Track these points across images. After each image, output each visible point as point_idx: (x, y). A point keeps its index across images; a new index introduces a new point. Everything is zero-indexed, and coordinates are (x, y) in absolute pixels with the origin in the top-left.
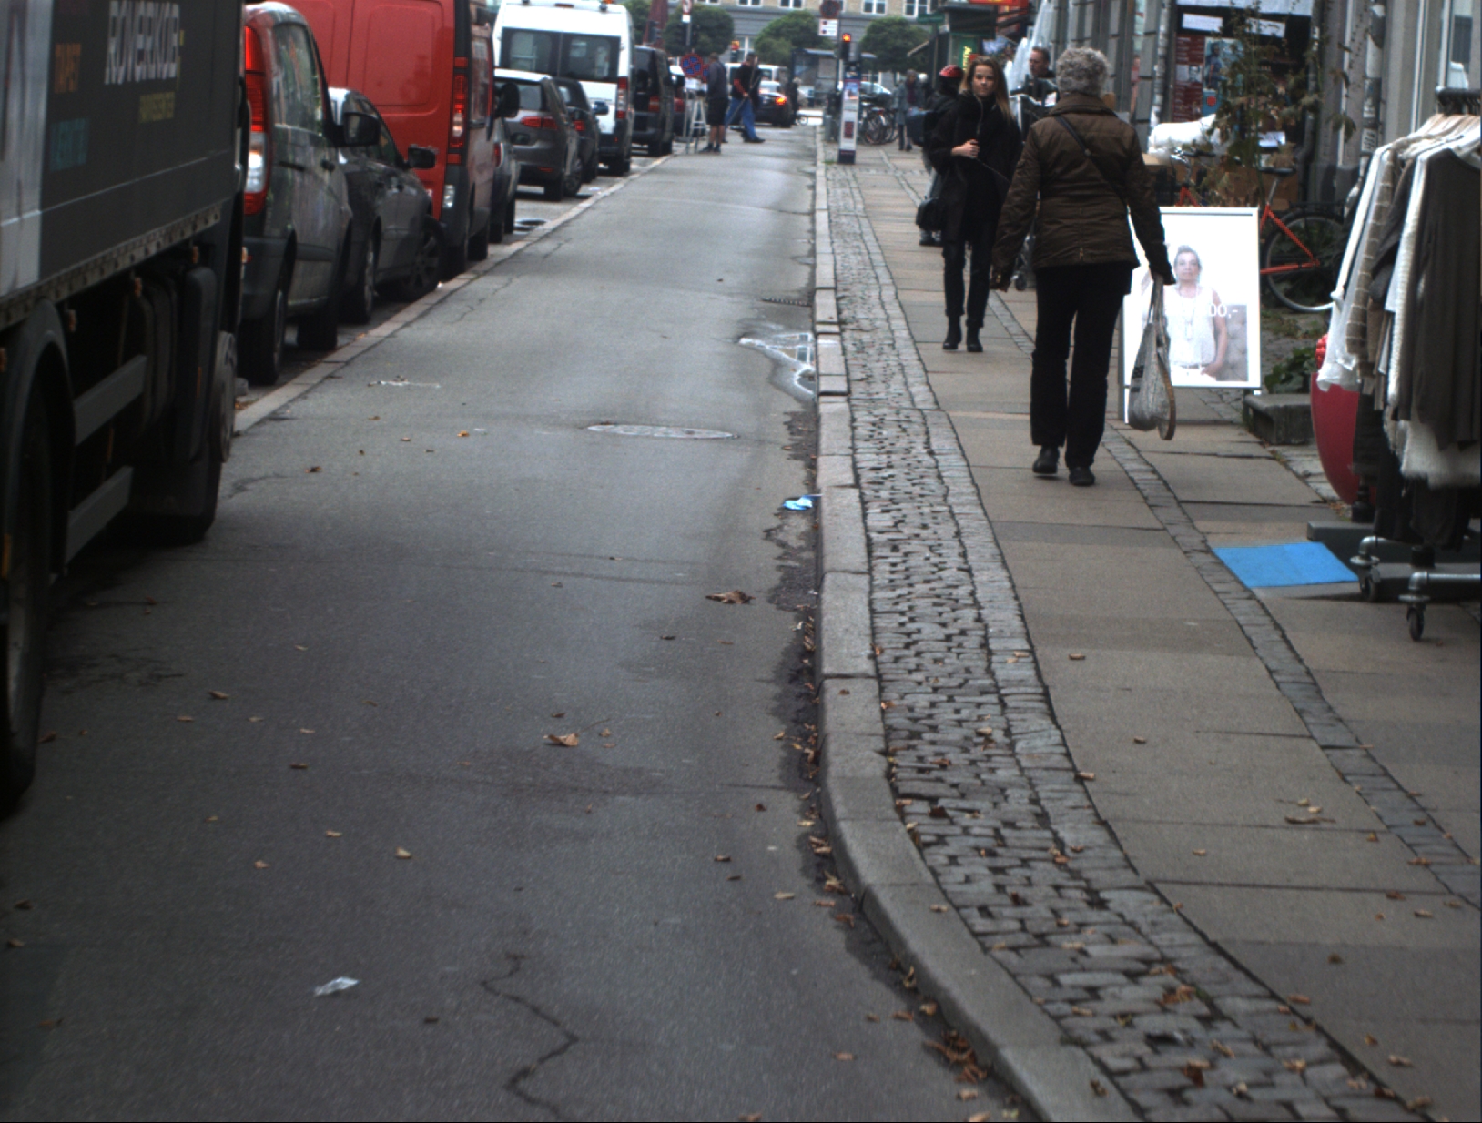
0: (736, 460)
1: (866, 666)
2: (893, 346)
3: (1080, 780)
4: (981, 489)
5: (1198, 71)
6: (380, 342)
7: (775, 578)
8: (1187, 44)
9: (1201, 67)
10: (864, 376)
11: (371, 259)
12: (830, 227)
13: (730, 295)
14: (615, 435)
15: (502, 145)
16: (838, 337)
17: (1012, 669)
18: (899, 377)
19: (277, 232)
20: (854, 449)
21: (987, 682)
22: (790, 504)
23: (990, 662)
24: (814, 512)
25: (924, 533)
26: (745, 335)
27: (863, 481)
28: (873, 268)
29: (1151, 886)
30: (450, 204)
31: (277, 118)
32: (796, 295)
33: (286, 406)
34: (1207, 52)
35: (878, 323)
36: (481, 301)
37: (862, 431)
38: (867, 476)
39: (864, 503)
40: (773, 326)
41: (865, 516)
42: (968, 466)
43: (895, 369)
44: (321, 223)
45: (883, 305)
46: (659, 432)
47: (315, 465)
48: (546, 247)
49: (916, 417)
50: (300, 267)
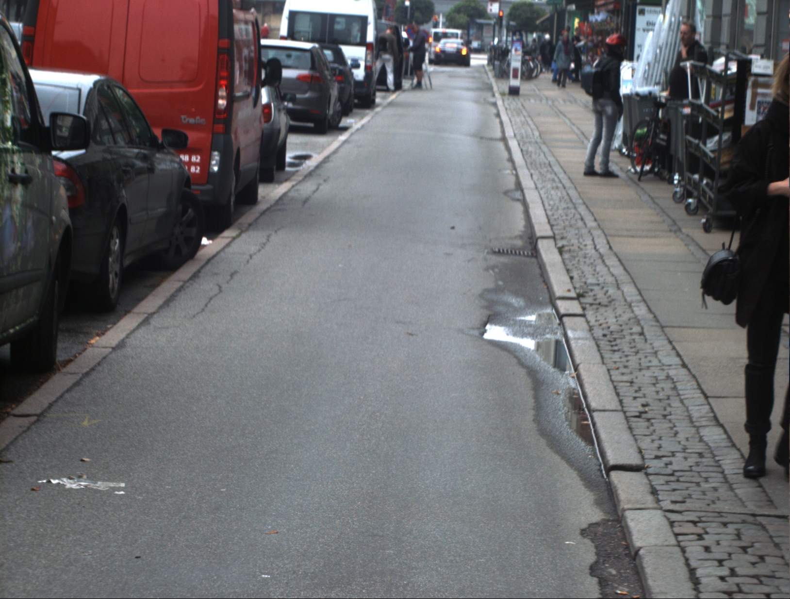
13: (463, 246)
15: (272, 105)
16: (584, 322)
30: (216, 169)
32: (519, 243)
35: (611, 292)
36: (232, 275)
40: (514, 301)
43: (667, 387)
45: (603, 261)
48: (307, 188)
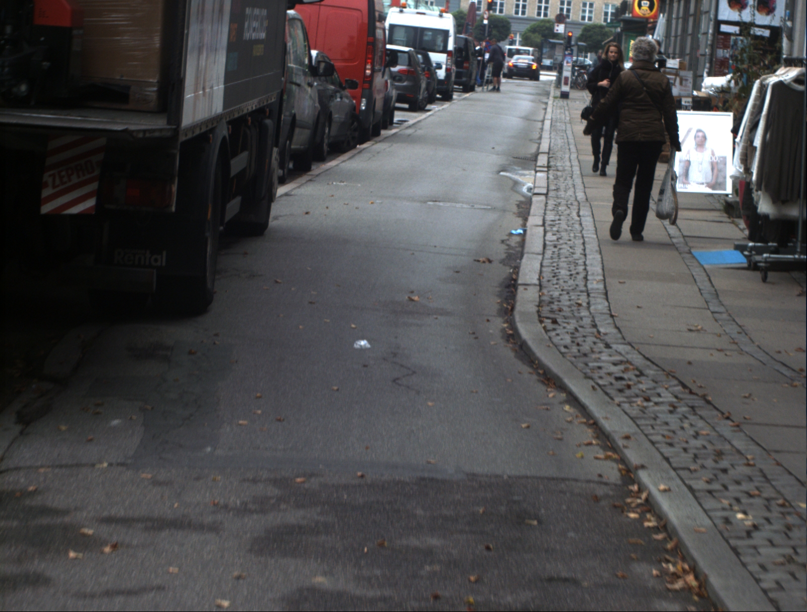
0: (492, 217)
1: (537, 282)
2: (572, 177)
3: (612, 316)
4: (598, 230)
5: (727, 52)
6: (332, 168)
7: (504, 256)
8: (722, 39)
9: (729, 50)
10: (556, 188)
11: (327, 131)
12: (551, 127)
13: (498, 154)
14: (439, 206)
15: (389, 81)
16: (546, 173)
17: (595, 285)
18: (572, 189)
19: (288, 113)
20: (545, 214)
21: (584, 289)
22: (514, 232)
23: (586, 283)
24: (523, 236)
25: (569, 242)
26: (502, 171)
27: (546, 225)
28: (569, 145)
29: (630, 344)
30: (364, 108)
31: (289, 61)
32: (529, 156)
33: (292, 190)
34: (732, 43)
35: (566, 168)
36: (378, 153)
37: (550, 207)
38: (548, 223)
39: (545, 232)
40: (516, 168)
41: (545, 236)
42: (594, 221)
43: (571, 186)
44: (307, 112)
45: (570, 161)
46: (458, 205)
47: (308, 211)
48: (410, 131)
49: (576, 203)
50: (297, 130)
